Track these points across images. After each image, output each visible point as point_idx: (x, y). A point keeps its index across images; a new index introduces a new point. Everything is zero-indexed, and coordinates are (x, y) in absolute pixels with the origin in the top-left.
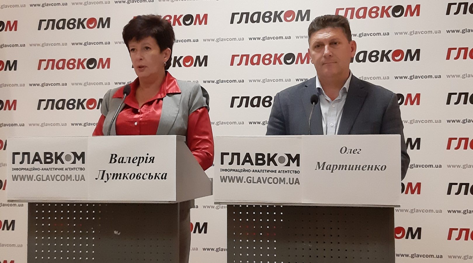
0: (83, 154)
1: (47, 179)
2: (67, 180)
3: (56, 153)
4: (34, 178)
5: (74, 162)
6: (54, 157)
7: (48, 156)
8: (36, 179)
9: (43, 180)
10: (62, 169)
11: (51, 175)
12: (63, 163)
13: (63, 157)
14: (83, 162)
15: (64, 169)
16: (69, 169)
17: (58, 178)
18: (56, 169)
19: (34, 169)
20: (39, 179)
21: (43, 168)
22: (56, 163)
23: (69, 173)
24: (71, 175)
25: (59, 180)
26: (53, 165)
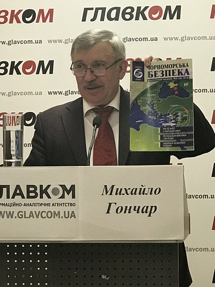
0: (73, 187)
1: (30, 216)
2: (54, 218)
3: (41, 186)
4: (15, 215)
5: (63, 197)
6: (38, 191)
7: (32, 189)
8: (17, 216)
9: (25, 217)
10: (49, 205)
11: (35, 212)
12: (49, 197)
13: (49, 191)
14: (74, 197)
15: (51, 205)
16: (56, 204)
17: (44, 215)
18: (41, 205)
19: (15, 204)
20: (21, 215)
21: (25, 204)
22: (41, 197)
23: (56, 209)
24: (59, 212)
25: (45, 217)
26: (38, 200)
